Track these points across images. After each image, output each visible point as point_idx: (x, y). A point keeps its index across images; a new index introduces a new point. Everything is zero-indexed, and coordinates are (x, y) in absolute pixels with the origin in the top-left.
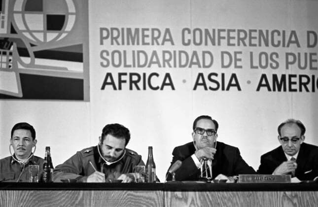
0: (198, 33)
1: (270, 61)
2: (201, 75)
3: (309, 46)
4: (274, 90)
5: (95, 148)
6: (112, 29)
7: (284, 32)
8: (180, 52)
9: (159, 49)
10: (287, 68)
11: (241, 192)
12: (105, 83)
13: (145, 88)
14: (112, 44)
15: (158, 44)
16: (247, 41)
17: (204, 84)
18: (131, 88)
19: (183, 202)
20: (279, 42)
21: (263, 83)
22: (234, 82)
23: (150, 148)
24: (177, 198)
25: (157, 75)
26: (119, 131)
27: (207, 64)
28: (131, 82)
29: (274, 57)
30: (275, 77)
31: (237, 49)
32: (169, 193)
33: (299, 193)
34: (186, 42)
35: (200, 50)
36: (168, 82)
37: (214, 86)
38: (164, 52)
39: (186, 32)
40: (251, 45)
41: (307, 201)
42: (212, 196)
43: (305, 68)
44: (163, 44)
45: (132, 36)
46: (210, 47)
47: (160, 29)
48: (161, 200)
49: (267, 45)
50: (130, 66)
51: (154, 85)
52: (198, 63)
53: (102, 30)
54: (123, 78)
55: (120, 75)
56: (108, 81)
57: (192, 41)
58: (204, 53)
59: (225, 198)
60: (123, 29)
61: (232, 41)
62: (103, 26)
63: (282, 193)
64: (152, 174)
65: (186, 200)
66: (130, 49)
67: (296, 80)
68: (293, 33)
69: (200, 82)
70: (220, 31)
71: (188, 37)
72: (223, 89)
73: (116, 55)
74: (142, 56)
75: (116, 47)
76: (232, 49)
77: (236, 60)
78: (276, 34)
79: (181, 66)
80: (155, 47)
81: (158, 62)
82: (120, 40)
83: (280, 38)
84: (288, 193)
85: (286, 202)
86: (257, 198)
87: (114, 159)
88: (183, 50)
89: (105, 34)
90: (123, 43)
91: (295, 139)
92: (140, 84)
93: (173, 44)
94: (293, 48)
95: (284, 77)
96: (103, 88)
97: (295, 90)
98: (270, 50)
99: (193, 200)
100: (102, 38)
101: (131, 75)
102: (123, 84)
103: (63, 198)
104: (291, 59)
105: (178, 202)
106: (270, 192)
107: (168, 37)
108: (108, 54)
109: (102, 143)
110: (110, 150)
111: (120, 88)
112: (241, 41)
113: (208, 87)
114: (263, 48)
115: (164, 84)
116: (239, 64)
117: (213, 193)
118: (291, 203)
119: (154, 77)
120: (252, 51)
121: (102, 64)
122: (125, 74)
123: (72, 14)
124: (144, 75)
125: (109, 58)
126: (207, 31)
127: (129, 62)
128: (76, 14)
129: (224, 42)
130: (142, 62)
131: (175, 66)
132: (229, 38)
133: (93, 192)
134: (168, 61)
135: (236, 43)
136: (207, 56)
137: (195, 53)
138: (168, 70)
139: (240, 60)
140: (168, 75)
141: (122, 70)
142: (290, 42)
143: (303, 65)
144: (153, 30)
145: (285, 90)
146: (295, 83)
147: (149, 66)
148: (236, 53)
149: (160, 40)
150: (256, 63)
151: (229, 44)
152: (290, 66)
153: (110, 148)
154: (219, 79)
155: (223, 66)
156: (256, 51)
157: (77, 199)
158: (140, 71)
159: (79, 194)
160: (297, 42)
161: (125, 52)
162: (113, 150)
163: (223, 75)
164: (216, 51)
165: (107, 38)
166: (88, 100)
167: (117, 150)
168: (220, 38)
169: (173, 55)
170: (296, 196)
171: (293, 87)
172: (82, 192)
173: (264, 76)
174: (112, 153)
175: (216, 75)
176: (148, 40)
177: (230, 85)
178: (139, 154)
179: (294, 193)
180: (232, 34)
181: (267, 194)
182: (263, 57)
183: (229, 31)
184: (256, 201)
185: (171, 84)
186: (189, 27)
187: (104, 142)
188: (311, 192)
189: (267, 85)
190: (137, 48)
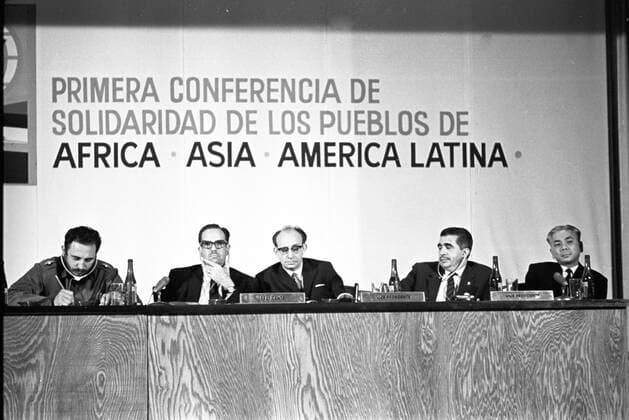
0: (193, 83)
1: (297, 124)
2: (197, 145)
3: (354, 101)
4: (304, 165)
5: (57, 260)
6: (70, 80)
7: (317, 81)
8: (168, 112)
9: (138, 108)
10: (322, 133)
11: (242, 316)
12: (59, 158)
13: (116, 165)
14: (70, 100)
15: (136, 100)
16: (264, 95)
17: (202, 158)
18: (96, 165)
19: (171, 328)
20: (311, 96)
21: (287, 155)
22: (246, 155)
23: (130, 261)
24: (163, 323)
25: (135, 146)
26: (87, 236)
27: (207, 128)
28: (97, 156)
29: (303, 117)
30: (304, 146)
31: (249, 106)
32: (154, 317)
33: (314, 316)
34: (177, 97)
35: (196, 108)
36: (150, 155)
37: (217, 160)
38: (145, 112)
39: (177, 82)
40: (269, 100)
41: (324, 326)
42: (207, 320)
43: (347, 132)
44: (143, 100)
45: (99, 89)
46: (211, 105)
47: (140, 80)
48: (143, 325)
49: (293, 100)
50: (95, 133)
51: (130, 160)
52: (193, 128)
53: (55, 80)
54: (85, 150)
55: (81, 146)
56: (63, 155)
57: (185, 96)
58: (202, 113)
59: (223, 322)
60: (85, 79)
61: (242, 96)
62: (56, 76)
63: (293, 315)
64: (132, 294)
65: (174, 326)
66: (95, 108)
67: (335, 150)
68: (331, 82)
69: (196, 155)
70: (224, 81)
71: (179, 89)
72: (230, 165)
73: (76, 117)
74: (112, 118)
75: (74, 105)
76: (242, 108)
77: (249, 122)
78: (306, 84)
79: (168, 132)
80: (131, 105)
81: (136, 127)
82: (80, 95)
83: (312, 90)
84: (300, 316)
85: (297, 327)
86: (263, 323)
87: (83, 272)
88: (172, 109)
89: (59, 86)
90: (85, 100)
91: (296, 248)
92: (110, 159)
93: (157, 100)
94: (330, 104)
95: (317, 145)
96: (56, 165)
97: (334, 165)
98: (297, 107)
99: (183, 326)
100: (55, 93)
101: (97, 145)
102: (84, 159)
103: (24, 326)
104: (327, 119)
105: (164, 329)
106: (278, 315)
107: (150, 91)
108: (63, 116)
109: (66, 254)
110: (77, 262)
111: (81, 165)
112: (255, 96)
113: (208, 163)
114: (288, 105)
115: (145, 158)
116: (252, 128)
117: (207, 317)
118: (303, 329)
119: (130, 148)
120: (271, 109)
121: (55, 130)
122: (89, 145)
123: (12, 58)
124: (116, 145)
125: (66, 121)
126: (206, 81)
127: (94, 127)
128: (18, 58)
129: (231, 97)
130: (112, 128)
131: (160, 132)
132: (239, 91)
133: (60, 317)
134: (150, 125)
135: (249, 99)
136: (207, 118)
137: (189, 113)
138: (149, 138)
139: (254, 122)
140: (150, 146)
141: (84, 138)
142: (326, 95)
143: (344, 128)
144: (129, 80)
145: (319, 165)
146: (333, 154)
147: (123, 133)
148: (248, 112)
149: (139, 95)
150: (277, 127)
151: (238, 100)
152: (325, 129)
153: (78, 258)
154: (223, 150)
155: (230, 132)
156: (278, 109)
157: (41, 326)
158: (110, 140)
159: (43, 321)
160: (336, 95)
161: (88, 112)
162: (82, 261)
163: (230, 144)
164: (220, 109)
165: (62, 92)
166: (35, 184)
167: (87, 260)
168: (225, 91)
169: (157, 117)
170: (310, 319)
171: (331, 160)
172: (47, 318)
173: (289, 145)
174: (80, 265)
175: (220, 144)
176: (121, 95)
177: (240, 158)
178: (115, 267)
179: (307, 315)
180: (243, 86)
181: (274, 317)
182: (288, 117)
183: (238, 81)
184: (261, 327)
185: (154, 158)
186: (181, 76)
187: (69, 252)
188: (328, 314)
189: (293, 158)
190: (104, 106)
